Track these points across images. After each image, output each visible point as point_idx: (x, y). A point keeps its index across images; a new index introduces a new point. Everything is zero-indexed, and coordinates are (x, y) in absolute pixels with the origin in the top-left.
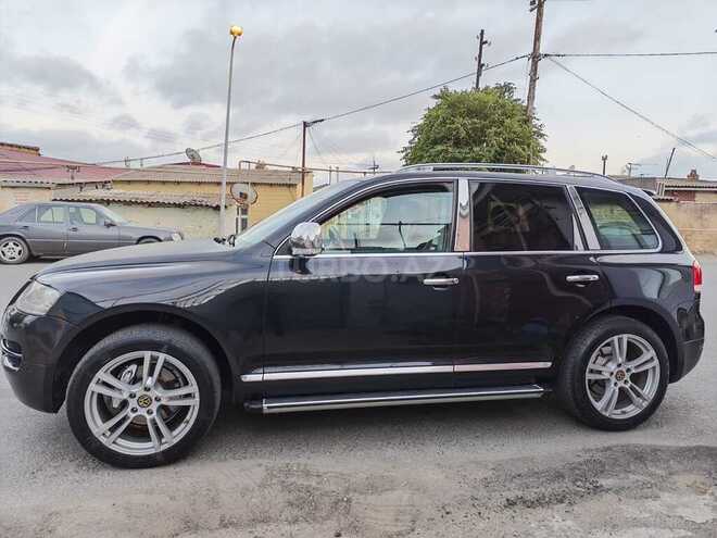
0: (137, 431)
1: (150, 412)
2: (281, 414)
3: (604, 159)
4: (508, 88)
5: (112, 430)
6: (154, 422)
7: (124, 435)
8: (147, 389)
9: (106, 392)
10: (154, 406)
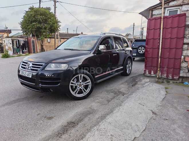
0: (80, 92)
1: (82, 87)
2: (100, 82)
3: (68, 29)
4: (49, 9)
5: (75, 93)
6: (83, 89)
7: (78, 94)
8: (80, 83)
9: (72, 85)
10: (82, 86)
